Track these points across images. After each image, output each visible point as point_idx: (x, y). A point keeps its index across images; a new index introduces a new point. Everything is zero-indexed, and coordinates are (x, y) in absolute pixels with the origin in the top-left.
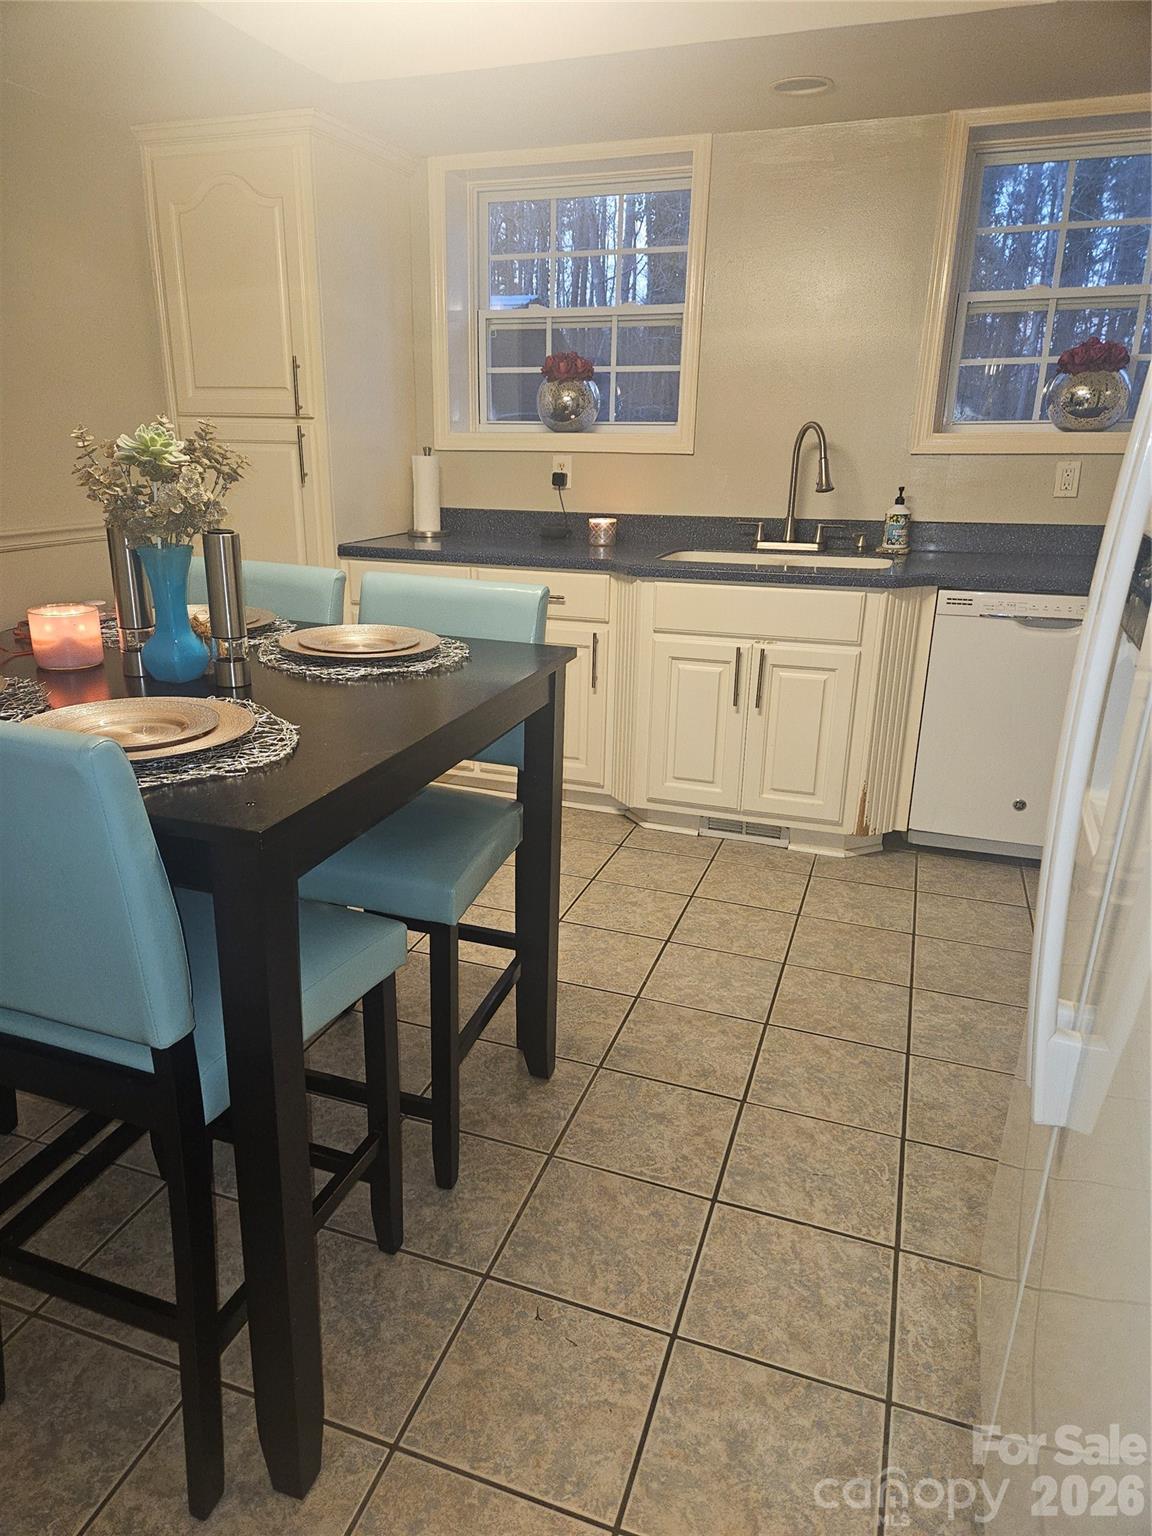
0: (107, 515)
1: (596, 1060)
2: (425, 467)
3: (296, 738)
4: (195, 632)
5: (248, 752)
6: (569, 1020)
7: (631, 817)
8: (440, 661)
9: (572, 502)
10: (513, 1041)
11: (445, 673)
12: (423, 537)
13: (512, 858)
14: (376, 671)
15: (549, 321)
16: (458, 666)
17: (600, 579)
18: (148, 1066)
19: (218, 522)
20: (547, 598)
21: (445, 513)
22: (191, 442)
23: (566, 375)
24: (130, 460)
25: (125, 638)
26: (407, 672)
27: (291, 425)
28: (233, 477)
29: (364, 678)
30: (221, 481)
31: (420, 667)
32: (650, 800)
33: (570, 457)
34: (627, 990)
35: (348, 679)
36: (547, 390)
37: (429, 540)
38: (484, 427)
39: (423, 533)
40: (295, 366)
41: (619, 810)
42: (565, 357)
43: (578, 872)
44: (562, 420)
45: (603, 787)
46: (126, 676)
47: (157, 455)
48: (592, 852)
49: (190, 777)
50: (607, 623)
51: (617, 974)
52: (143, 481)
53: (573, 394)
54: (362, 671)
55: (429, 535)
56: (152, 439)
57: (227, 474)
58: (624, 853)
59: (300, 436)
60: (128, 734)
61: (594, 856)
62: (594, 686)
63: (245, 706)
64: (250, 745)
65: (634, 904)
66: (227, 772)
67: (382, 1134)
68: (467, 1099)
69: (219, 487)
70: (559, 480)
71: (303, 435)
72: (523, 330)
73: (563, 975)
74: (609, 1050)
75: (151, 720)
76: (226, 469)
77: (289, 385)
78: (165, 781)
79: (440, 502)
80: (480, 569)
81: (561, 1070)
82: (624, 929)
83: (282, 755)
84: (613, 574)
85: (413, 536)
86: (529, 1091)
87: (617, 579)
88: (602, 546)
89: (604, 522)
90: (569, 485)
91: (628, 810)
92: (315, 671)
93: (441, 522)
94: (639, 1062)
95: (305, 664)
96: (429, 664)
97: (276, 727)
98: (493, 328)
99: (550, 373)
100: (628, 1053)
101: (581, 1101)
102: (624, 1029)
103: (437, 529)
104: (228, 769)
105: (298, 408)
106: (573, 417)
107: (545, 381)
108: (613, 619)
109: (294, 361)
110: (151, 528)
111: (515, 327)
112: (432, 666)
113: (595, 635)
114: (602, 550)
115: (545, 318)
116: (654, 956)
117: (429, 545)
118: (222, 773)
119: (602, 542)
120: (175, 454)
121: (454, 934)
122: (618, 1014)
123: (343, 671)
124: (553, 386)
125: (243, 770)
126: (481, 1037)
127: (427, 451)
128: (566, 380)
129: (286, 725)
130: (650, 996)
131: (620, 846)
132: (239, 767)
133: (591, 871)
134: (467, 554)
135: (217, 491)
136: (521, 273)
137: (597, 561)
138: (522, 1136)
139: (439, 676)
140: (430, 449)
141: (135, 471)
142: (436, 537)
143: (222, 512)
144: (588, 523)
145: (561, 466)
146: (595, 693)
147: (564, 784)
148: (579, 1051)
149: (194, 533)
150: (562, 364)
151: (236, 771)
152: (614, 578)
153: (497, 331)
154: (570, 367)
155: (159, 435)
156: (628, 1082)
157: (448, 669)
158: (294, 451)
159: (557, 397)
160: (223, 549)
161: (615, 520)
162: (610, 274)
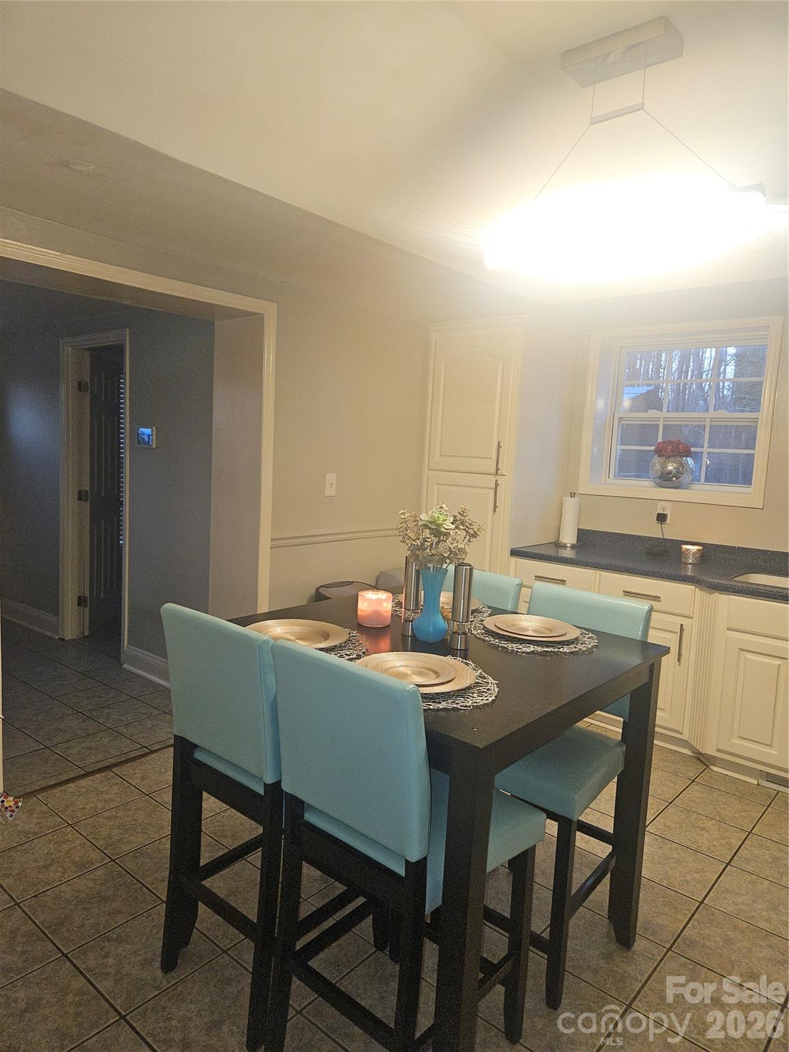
0: (410, 552)
1: (666, 943)
2: (570, 505)
3: (497, 690)
4: (442, 615)
5: (471, 694)
6: (647, 908)
7: (703, 760)
8: (579, 646)
9: (670, 532)
10: (605, 912)
11: (582, 655)
12: (565, 546)
13: (615, 780)
14: (540, 649)
15: (662, 420)
16: (590, 651)
17: (689, 588)
18: (401, 871)
19: (464, 559)
20: (651, 610)
21: (581, 533)
22: (455, 517)
23: (671, 454)
24: (426, 526)
25: (405, 614)
26: (559, 651)
27: (492, 479)
28: (474, 535)
29: (533, 652)
30: (468, 537)
31: (566, 649)
32: (718, 750)
33: (670, 503)
34: (693, 895)
35: (523, 652)
36: (657, 461)
37: (569, 549)
38: (611, 480)
39: (565, 544)
40: (499, 446)
41: (694, 753)
42: (671, 443)
43: (659, 795)
44: (666, 480)
45: (681, 734)
46: (402, 634)
47: (439, 525)
48: (671, 781)
49: (442, 707)
50: (692, 618)
51: (687, 882)
52: (428, 536)
53: (675, 465)
54: (532, 648)
55: (569, 545)
56: (438, 517)
57: (472, 534)
58: (695, 787)
59: (497, 485)
60: (410, 675)
61: (672, 785)
62: (679, 660)
63: (466, 664)
64: (471, 691)
65: (703, 829)
66: (461, 706)
67: (516, 953)
68: (573, 946)
69: (466, 540)
70: (662, 518)
71: (498, 485)
72: (642, 425)
73: (645, 873)
74: (677, 938)
75: (420, 667)
76: (471, 531)
77: (494, 457)
78: (431, 707)
79: (579, 525)
80: (602, 573)
81: (640, 944)
82: (694, 847)
83: (490, 700)
84: (697, 585)
85: (558, 545)
86: (615, 954)
87: (701, 590)
88: (690, 564)
89: (694, 548)
90: (668, 522)
91: (701, 754)
92: (504, 644)
93: (578, 537)
94: (700, 954)
95: (498, 638)
96: (572, 648)
97: (485, 680)
98: (623, 422)
99: (660, 451)
100: (692, 944)
101: (653, 972)
102: (690, 925)
103: (574, 541)
104: (462, 704)
105: (497, 469)
106: (674, 479)
107: (656, 456)
108: (696, 616)
109: (499, 443)
110: (430, 561)
111: (638, 423)
112: (574, 650)
113: (682, 625)
114: (690, 566)
115: (659, 418)
116: (716, 874)
117: (568, 553)
118: (459, 706)
119: (690, 561)
120: (448, 525)
121: (574, 826)
122: (686, 912)
123: (520, 647)
124: (662, 460)
125: (469, 706)
126: (584, 905)
127: (573, 495)
128: (672, 456)
129: (490, 680)
130: (712, 904)
131: (693, 781)
132: (468, 704)
133: (670, 797)
134: (594, 562)
135: (464, 543)
136: (641, 362)
137: (685, 576)
138: (608, 986)
139: (578, 656)
140: (575, 494)
141: (428, 531)
142: (573, 547)
143: (466, 553)
144: (681, 548)
145: (664, 509)
146: (680, 665)
147: (656, 728)
148: (653, 934)
149: (450, 563)
150: (668, 447)
151: (466, 706)
152: (698, 588)
153: (626, 424)
154: (676, 449)
155: (441, 514)
156: (691, 966)
157: (583, 652)
158: (492, 493)
159: (664, 466)
160: (465, 574)
161: (701, 548)
162: (706, 367)
